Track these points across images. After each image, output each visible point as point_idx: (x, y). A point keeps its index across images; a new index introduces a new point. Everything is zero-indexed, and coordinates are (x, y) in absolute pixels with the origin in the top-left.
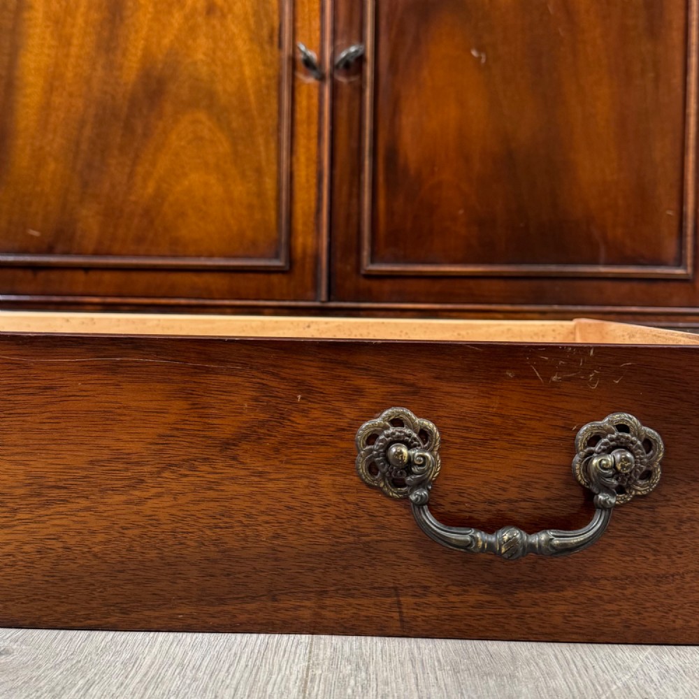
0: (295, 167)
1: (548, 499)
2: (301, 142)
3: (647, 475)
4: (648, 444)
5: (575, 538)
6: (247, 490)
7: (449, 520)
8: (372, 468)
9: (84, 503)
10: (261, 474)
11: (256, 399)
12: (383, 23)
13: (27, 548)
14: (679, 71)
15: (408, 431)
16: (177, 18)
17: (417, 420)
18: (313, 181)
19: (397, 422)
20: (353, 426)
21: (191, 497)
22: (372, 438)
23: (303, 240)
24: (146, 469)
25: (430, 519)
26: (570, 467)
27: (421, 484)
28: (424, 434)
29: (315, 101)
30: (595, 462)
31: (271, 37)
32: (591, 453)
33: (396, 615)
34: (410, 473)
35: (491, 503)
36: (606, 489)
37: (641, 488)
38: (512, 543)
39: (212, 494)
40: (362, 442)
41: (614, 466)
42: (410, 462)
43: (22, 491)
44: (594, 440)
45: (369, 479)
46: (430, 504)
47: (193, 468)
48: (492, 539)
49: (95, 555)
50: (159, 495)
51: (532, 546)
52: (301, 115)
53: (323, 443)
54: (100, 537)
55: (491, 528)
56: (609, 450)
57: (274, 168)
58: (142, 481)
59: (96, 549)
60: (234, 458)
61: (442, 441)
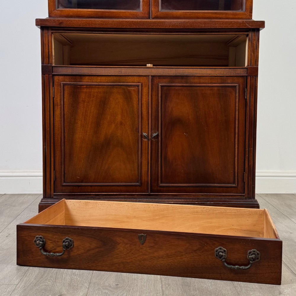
0: (142, 160)
1: (243, 261)
2: (144, 154)
3: (258, 259)
4: (258, 254)
5: (247, 267)
6: (198, 257)
7: (228, 264)
8: (217, 256)
9: (174, 258)
10: (200, 255)
11: (199, 244)
12: (163, 127)
13: (166, 264)
14: (233, 138)
15: (222, 250)
16: (113, 126)
17: (224, 249)
18: (146, 164)
19: (220, 249)
20: (214, 249)
21: (190, 258)
22: (217, 251)
23: (144, 178)
24: (183, 253)
25: (226, 264)
26: (247, 257)
27: (224, 259)
28: (224, 251)
29: (147, 145)
30: (250, 257)
31: (136, 130)
32: (249, 255)
33: (220, 277)
34: (222, 257)
35: (235, 261)
36: (251, 261)
37: (257, 260)
38: (237, 268)
39: (193, 258)
40: (215, 252)
41: (252, 258)
42: (222, 255)
43: (165, 256)
44: (250, 253)
45: (216, 257)
46: (226, 261)
47: (190, 254)
48: (234, 267)
49: (176, 266)
50: (185, 257)
51: (240, 268)
52: (144, 148)
53: (210, 251)
54: (177, 263)
55: (234, 265)
56: (252, 255)
57: (137, 161)
58: (183, 255)
59: (176, 265)
60: (196, 253)
61: (227, 252)
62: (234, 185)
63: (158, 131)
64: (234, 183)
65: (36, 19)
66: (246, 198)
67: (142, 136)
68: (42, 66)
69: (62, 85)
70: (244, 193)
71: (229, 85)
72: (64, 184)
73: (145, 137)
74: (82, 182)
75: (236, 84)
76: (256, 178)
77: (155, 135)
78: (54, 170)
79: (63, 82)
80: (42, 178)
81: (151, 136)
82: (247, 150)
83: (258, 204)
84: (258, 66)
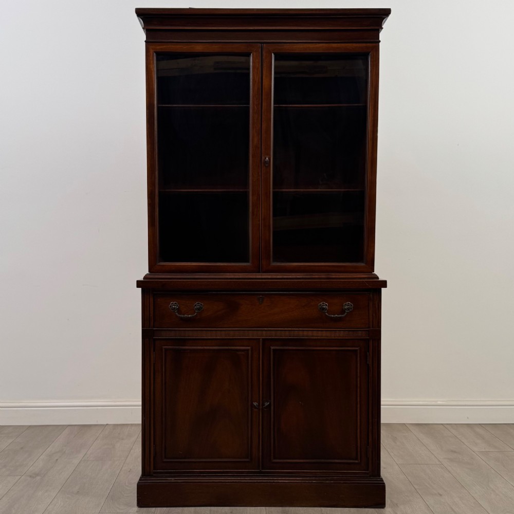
0: (252, 433)
2: (254, 426)
12: (276, 394)
18: (257, 437)
23: (255, 453)
29: (258, 415)
31: (245, 398)
52: (254, 419)
62: (357, 461)
63: (270, 399)
64: (356, 459)
65: (137, 281)
66: (370, 476)
67: (252, 405)
68: (142, 330)
69: (164, 350)
70: (368, 470)
71: (349, 348)
72: (165, 460)
73: (255, 408)
74: (185, 458)
75: (357, 347)
76: (381, 407)
77: (267, 404)
78: (154, 444)
79: (165, 347)
80: (141, 407)
81: (263, 405)
82: (370, 421)
83: (384, 483)
84: (381, 328)
